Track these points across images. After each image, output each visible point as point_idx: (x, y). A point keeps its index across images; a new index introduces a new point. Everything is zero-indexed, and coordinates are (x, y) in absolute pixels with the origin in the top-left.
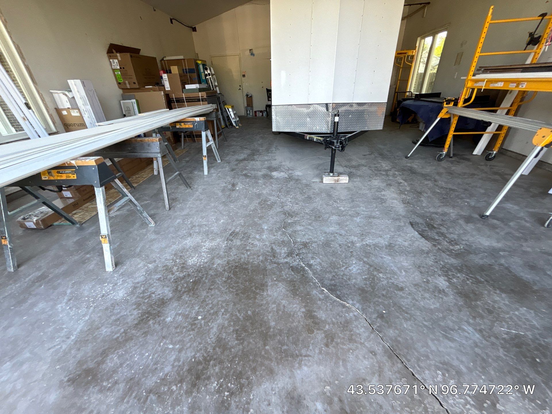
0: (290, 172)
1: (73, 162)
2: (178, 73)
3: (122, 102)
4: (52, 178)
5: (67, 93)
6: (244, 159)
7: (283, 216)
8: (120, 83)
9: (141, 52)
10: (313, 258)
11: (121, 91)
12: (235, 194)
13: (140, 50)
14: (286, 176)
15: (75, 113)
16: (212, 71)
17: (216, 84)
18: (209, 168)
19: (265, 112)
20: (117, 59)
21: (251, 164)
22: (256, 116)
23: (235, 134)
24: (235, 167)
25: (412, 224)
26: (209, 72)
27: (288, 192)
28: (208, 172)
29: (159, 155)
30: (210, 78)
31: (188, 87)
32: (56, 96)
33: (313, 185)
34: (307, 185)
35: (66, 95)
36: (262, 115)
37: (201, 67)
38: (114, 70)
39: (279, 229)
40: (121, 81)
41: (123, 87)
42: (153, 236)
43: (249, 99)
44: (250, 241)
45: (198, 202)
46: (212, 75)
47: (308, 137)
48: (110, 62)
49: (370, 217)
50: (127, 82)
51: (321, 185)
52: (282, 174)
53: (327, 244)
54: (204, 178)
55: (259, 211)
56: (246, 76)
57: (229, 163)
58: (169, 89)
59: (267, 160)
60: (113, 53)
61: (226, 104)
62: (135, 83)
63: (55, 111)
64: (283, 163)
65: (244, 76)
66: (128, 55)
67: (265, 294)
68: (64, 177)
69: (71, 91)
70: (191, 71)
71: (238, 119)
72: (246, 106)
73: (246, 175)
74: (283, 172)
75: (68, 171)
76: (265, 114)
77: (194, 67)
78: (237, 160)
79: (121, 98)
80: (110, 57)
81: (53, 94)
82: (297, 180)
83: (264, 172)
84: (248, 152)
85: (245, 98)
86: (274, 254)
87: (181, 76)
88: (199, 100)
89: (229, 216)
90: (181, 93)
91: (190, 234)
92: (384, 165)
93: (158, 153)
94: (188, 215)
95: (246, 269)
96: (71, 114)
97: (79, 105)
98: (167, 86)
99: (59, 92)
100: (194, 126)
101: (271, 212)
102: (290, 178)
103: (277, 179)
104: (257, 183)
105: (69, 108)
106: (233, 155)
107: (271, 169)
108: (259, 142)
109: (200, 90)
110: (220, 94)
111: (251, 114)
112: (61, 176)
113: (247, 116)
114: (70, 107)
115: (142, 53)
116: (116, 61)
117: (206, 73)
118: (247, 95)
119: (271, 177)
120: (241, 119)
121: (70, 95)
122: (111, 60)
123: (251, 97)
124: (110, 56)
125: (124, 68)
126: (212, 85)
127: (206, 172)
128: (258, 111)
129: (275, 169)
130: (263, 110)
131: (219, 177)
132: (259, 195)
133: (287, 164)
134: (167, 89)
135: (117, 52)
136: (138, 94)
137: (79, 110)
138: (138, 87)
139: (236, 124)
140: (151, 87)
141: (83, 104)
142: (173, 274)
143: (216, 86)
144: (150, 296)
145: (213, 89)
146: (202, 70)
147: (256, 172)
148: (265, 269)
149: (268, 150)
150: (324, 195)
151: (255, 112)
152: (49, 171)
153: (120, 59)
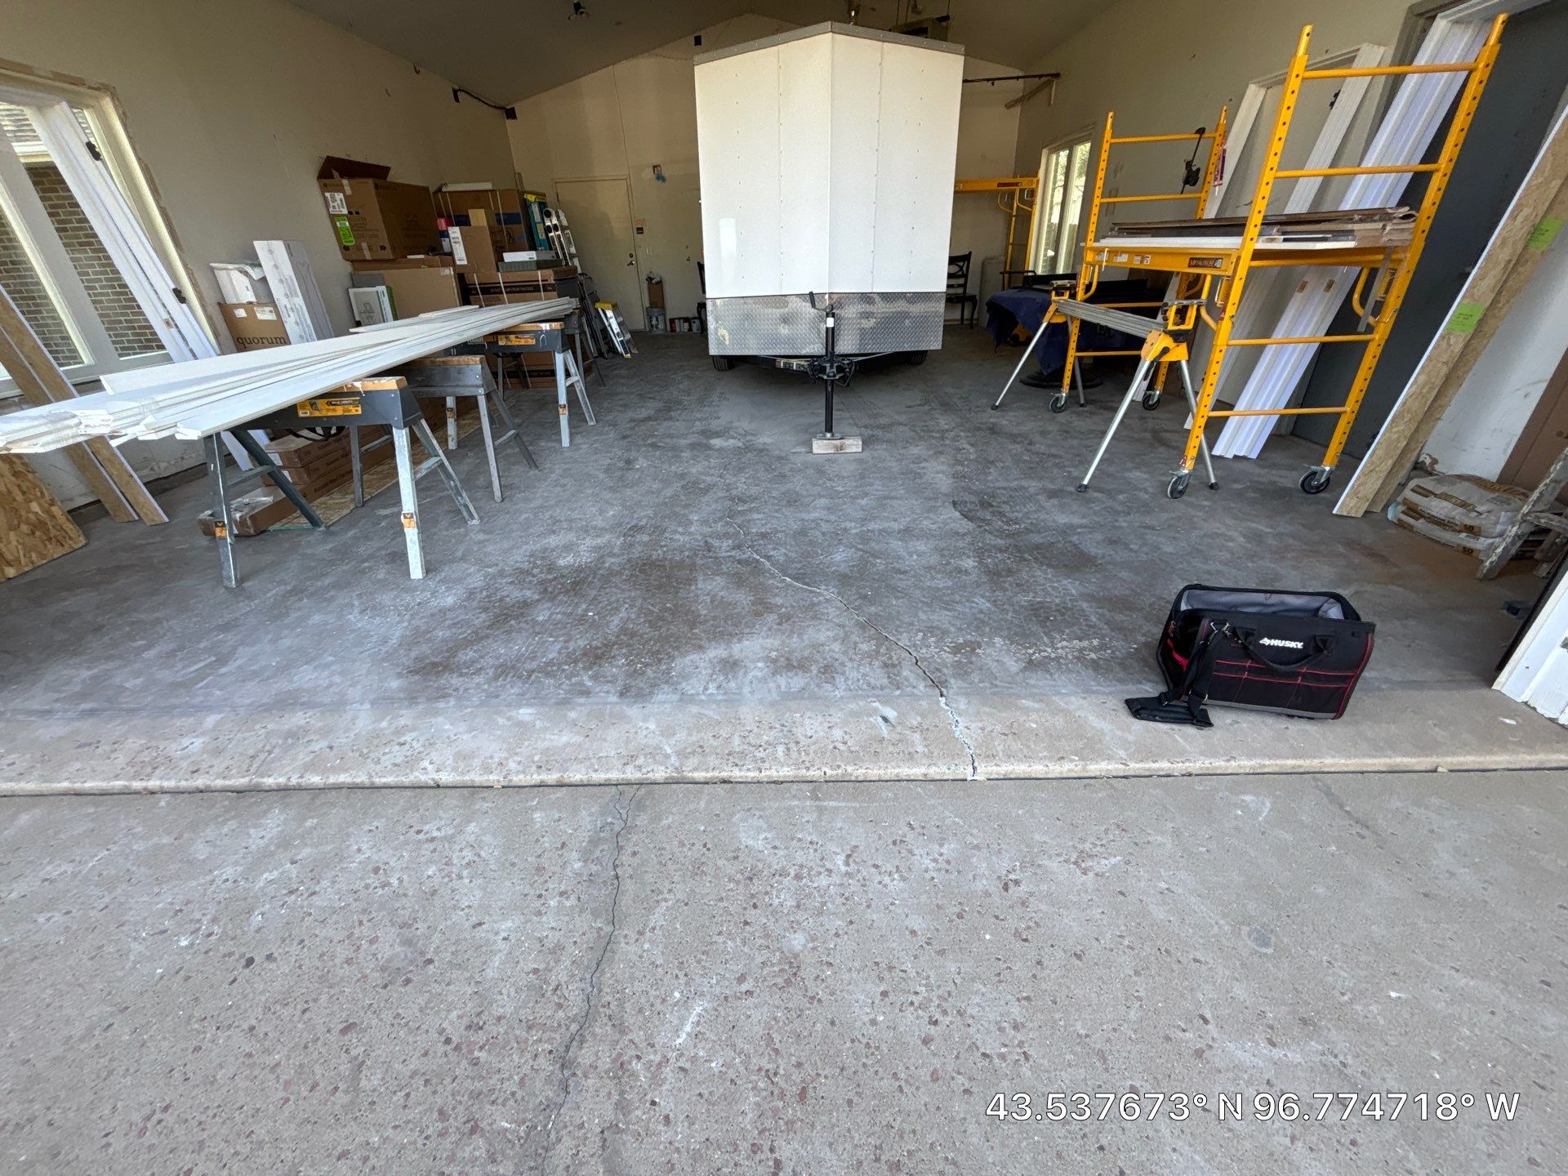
0: (749, 438)
1: (358, 385)
2: (485, 224)
3: (352, 291)
4: (317, 414)
5: (249, 269)
6: (649, 419)
7: (729, 503)
8: (346, 248)
9: (391, 173)
10: (774, 549)
11: (348, 267)
12: (631, 476)
13: (388, 169)
14: (740, 444)
15: (265, 315)
16: (562, 217)
17: (573, 250)
18: (571, 435)
19: (697, 321)
20: (343, 191)
21: (663, 427)
22: (673, 330)
23: (624, 372)
24: (629, 433)
25: (954, 504)
26: (555, 221)
27: (741, 470)
28: (571, 441)
29: (481, 391)
30: (559, 236)
31: (509, 257)
32: (221, 276)
33: (791, 457)
34: (780, 458)
35: (246, 274)
36: (690, 329)
37: (535, 209)
38: (333, 218)
39: (721, 519)
40: (351, 242)
41: (354, 257)
42: (481, 537)
43: (656, 288)
44: (667, 535)
45: (558, 489)
46: (563, 229)
47: (782, 363)
48: (325, 199)
49: (885, 498)
50: (364, 245)
51: (809, 458)
52: (732, 441)
53: (802, 532)
54: (562, 453)
55: (683, 497)
56: (646, 230)
57: (615, 425)
58: (465, 262)
59: (699, 420)
60: (332, 177)
61: (598, 301)
62: (383, 248)
63: (218, 308)
64: (736, 424)
65: (640, 230)
66: (370, 182)
67: (693, 587)
68: (339, 411)
69: (260, 265)
70: (511, 219)
71: (628, 336)
72: (647, 304)
73: (654, 446)
74: (733, 438)
75: (346, 400)
76: (696, 326)
77: (518, 210)
78: (632, 420)
79: (348, 282)
80: (324, 188)
81: (216, 272)
82: (761, 451)
83: (692, 439)
84: (659, 405)
85: (645, 285)
86: (709, 547)
87: (492, 233)
88: (536, 289)
89: (623, 506)
90: (494, 271)
91: (554, 532)
92: (943, 422)
93: (478, 386)
94: (542, 507)
95: (664, 566)
96: (256, 317)
97: (276, 296)
98: (460, 256)
99: (230, 266)
100: (537, 341)
101: (706, 498)
102: (748, 448)
103: (720, 450)
104: (678, 456)
105: (251, 303)
106: (621, 412)
107: (708, 434)
108: (681, 386)
109: (540, 265)
110: (582, 274)
111: (661, 326)
112: (334, 410)
113: (651, 331)
114: (253, 299)
115: (394, 177)
116: (339, 196)
117: (548, 223)
118: (650, 279)
119: (708, 447)
120: (637, 338)
121: (255, 274)
122: (328, 195)
123: (660, 283)
124: (325, 185)
125: (357, 213)
126: (564, 254)
127: (566, 441)
128: (679, 319)
129: (717, 435)
130: (690, 316)
131: (596, 449)
132: (682, 476)
133: (745, 425)
134: (458, 263)
135: (342, 176)
136: (392, 274)
137: (275, 307)
138: (392, 257)
139: (624, 348)
140: (422, 256)
141: (286, 295)
142: (534, 576)
143: (572, 256)
144: (501, 600)
145: (567, 264)
146: (537, 217)
147: (675, 440)
148: (694, 565)
149: (701, 402)
150: (810, 472)
151: (672, 321)
152: (313, 401)
153: (348, 191)
